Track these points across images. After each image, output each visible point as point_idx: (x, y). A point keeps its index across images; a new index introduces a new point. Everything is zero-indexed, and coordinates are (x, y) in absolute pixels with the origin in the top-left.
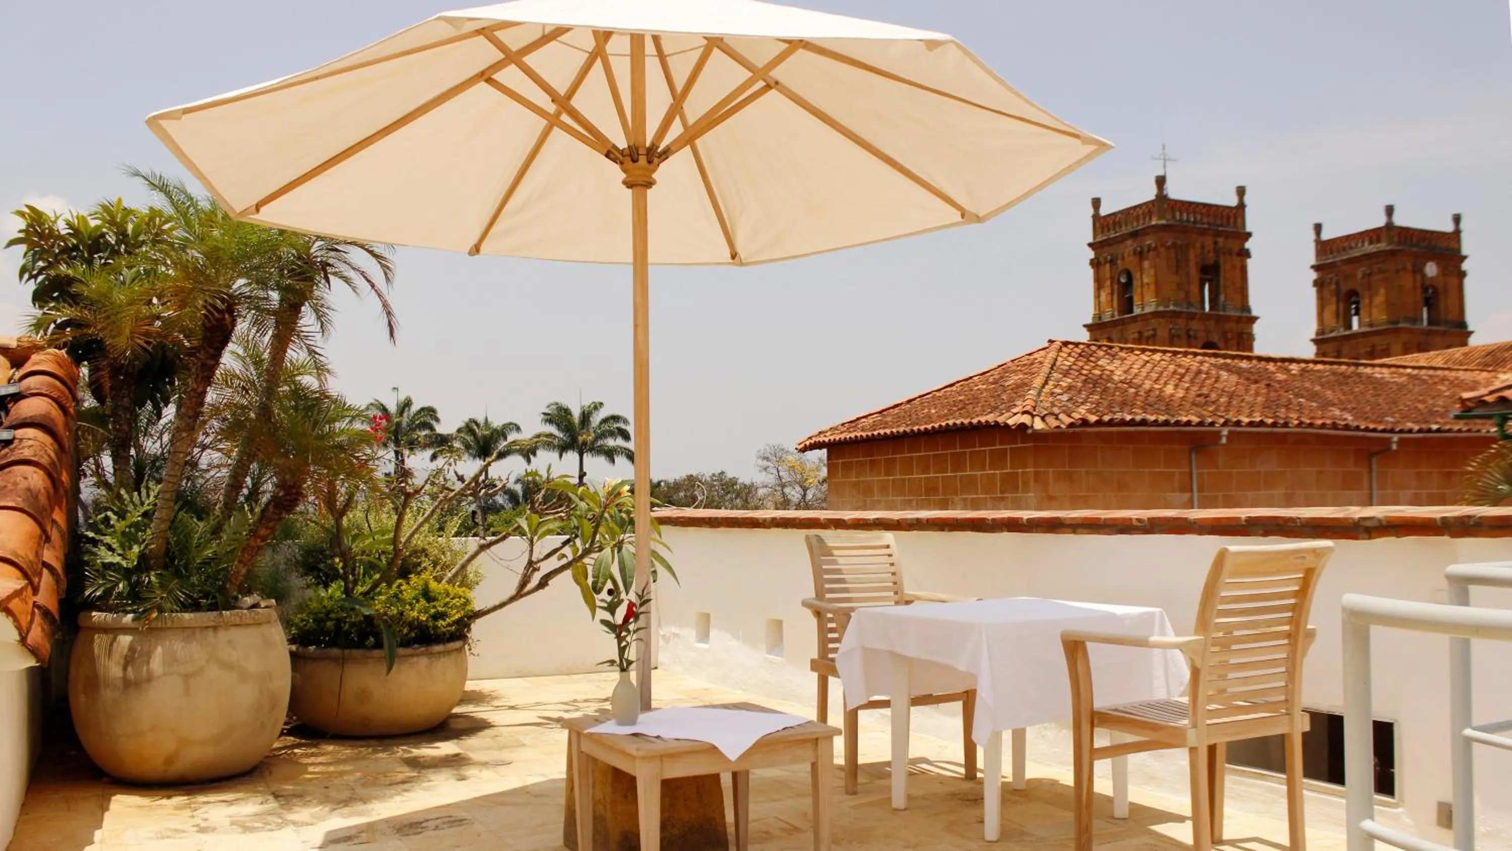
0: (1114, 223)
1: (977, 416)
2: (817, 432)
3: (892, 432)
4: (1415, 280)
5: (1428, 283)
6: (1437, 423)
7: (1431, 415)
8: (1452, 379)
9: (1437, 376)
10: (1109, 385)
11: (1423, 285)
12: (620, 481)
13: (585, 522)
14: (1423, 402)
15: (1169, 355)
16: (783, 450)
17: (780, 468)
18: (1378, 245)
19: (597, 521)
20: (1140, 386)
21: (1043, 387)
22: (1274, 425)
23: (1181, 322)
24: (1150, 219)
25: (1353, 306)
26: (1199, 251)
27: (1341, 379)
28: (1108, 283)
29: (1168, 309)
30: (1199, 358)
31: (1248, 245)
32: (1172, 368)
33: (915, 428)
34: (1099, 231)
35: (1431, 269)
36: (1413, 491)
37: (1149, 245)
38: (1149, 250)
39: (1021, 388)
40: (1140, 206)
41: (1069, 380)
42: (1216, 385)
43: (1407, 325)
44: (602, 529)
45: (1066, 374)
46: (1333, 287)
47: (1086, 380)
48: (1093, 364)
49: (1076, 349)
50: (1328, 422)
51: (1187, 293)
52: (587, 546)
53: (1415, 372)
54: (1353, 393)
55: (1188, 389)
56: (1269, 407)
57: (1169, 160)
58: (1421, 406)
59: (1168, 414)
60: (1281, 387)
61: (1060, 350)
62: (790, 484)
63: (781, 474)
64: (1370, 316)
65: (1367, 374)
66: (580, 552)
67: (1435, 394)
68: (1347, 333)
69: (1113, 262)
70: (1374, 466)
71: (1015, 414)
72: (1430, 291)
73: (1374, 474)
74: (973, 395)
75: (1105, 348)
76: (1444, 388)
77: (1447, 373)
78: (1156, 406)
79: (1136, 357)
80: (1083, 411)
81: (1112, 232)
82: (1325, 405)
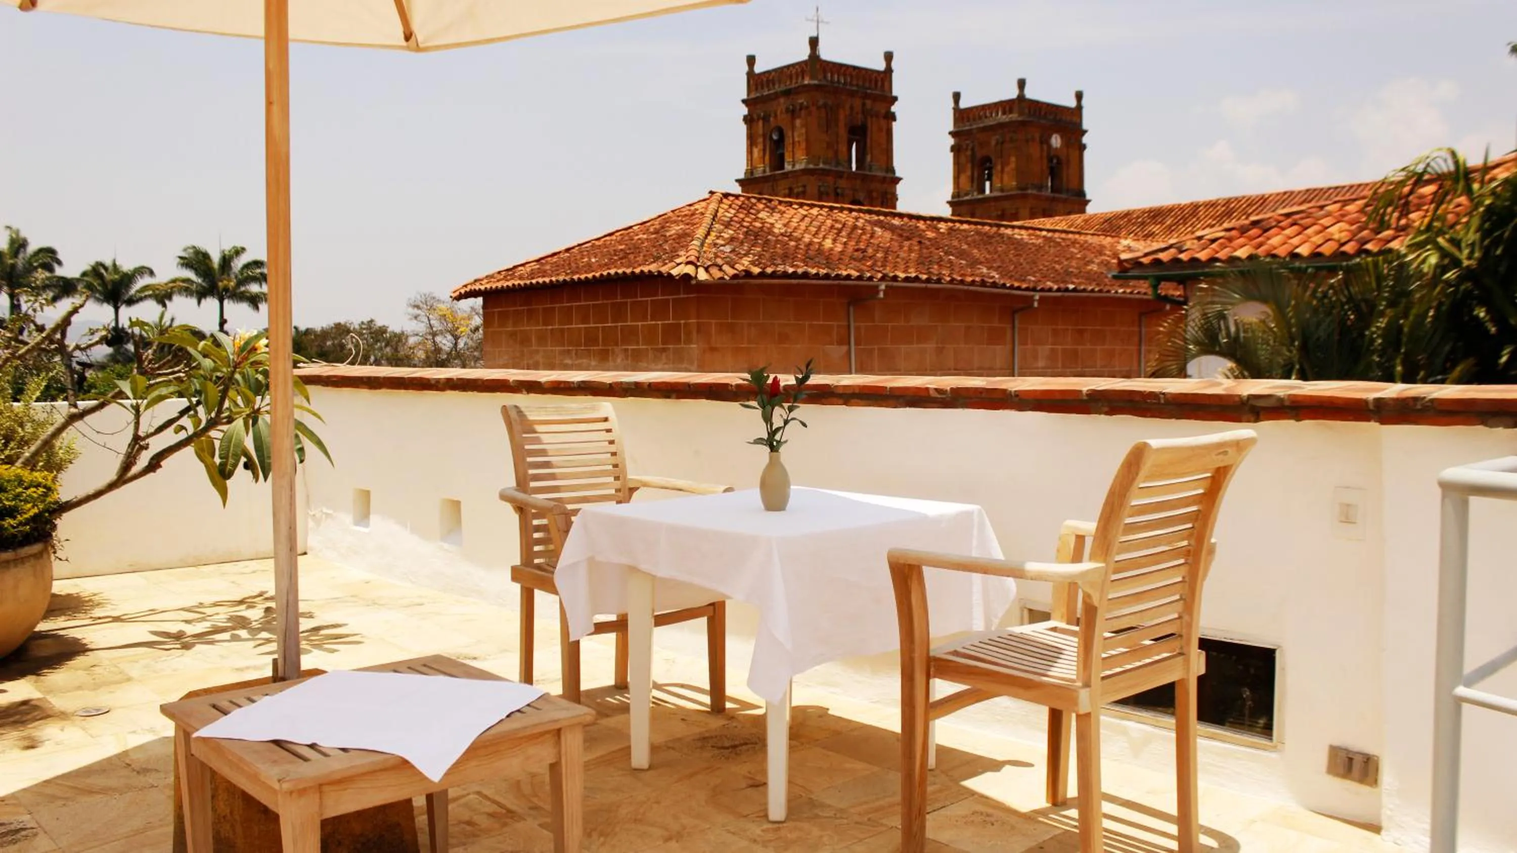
0: (768, 81)
1: (640, 265)
2: (472, 280)
3: (551, 281)
4: (1042, 150)
5: (1052, 153)
6: (1073, 283)
7: (1067, 275)
8: (1082, 242)
9: (1070, 239)
10: (770, 237)
11: (1049, 153)
12: (255, 333)
13: (210, 385)
14: (1059, 263)
15: (826, 210)
16: (434, 298)
17: (431, 316)
18: (1010, 116)
19: (227, 383)
20: (800, 239)
21: (706, 237)
22: (928, 281)
23: (830, 179)
24: (803, 78)
25: (986, 172)
26: (848, 112)
27: (985, 238)
28: (760, 140)
29: (817, 167)
30: (854, 214)
31: (893, 109)
32: (829, 222)
33: (576, 277)
34: (753, 88)
35: (1056, 141)
36: (1050, 347)
37: (802, 104)
38: (801, 109)
39: (683, 239)
40: (793, 65)
41: (731, 232)
42: (872, 241)
43: (1035, 192)
44: (232, 393)
45: (727, 225)
46: (969, 153)
47: (747, 232)
48: (753, 217)
49: (737, 202)
50: (977, 279)
51: (836, 153)
52: (213, 415)
53: (1050, 235)
54: (996, 252)
55: (845, 244)
56: (923, 263)
57: (822, 22)
58: (1057, 267)
59: (829, 268)
60: (932, 245)
61: (721, 202)
62: (441, 333)
63: (432, 322)
64: (1002, 181)
65: (1008, 235)
66: (203, 425)
67: (1068, 256)
68: (980, 196)
69: (766, 119)
70: (1017, 322)
71: (678, 264)
72: (1055, 161)
73: (1016, 330)
74: (634, 244)
75: (764, 201)
76: (1075, 251)
77: (1077, 236)
78: (817, 260)
79: (795, 211)
80: (746, 263)
81: (766, 89)
82: (974, 263)
